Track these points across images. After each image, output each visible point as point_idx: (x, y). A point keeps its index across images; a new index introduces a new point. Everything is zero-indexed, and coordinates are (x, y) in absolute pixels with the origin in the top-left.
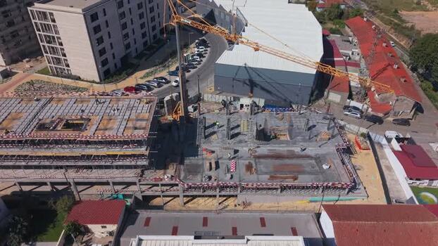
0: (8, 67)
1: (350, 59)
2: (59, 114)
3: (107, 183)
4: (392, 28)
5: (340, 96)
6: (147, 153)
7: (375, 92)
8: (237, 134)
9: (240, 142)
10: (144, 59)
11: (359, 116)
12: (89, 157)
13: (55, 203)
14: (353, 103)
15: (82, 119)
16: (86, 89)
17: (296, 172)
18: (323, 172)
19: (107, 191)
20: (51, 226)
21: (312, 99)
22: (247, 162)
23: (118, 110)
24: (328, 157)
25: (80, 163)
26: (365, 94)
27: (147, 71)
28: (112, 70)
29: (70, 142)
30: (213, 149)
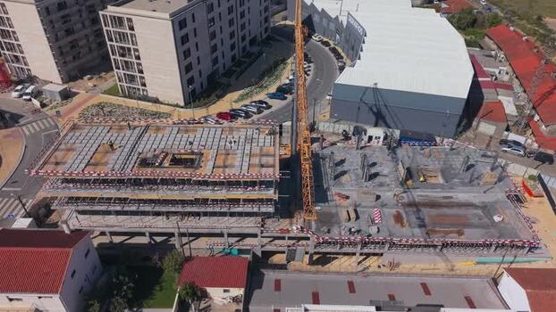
0: (66, 86)
1: (496, 79)
2: (162, 146)
3: (221, 235)
4: (537, 39)
5: (494, 127)
6: (276, 197)
7: (540, 122)
8: (376, 175)
9: (381, 185)
10: (234, 77)
11: (522, 153)
12: (205, 201)
13: (160, 259)
14: (512, 137)
15: (193, 153)
16: (169, 115)
17: (461, 225)
18: (494, 224)
19: (219, 244)
20: (158, 288)
21: (460, 130)
22: (394, 211)
23: (235, 142)
24: (498, 206)
25: (189, 209)
26: (526, 125)
27: (241, 92)
28: (198, 90)
29: (183, 182)
30: (347, 193)
